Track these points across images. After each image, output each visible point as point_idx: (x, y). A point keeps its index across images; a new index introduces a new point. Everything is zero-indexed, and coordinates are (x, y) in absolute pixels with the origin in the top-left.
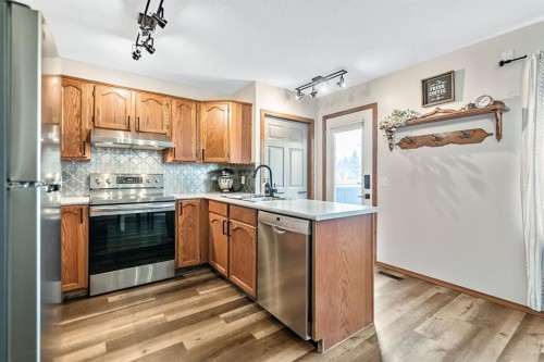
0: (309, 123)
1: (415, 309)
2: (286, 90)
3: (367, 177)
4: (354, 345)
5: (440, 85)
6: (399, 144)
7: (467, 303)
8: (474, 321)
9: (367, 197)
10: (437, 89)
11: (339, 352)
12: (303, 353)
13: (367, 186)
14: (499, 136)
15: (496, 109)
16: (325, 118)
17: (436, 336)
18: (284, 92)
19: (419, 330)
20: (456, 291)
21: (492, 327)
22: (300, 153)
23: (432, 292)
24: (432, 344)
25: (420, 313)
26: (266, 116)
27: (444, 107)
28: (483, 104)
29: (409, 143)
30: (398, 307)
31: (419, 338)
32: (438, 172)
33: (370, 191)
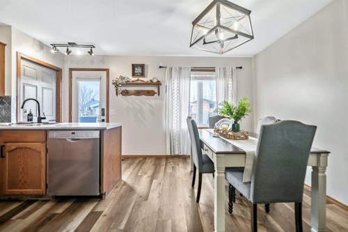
0: (58, 71)
1: (135, 168)
2: (40, 42)
3: (103, 110)
4: (118, 189)
5: (139, 69)
6: (122, 93)
7: (150, 160)
8: (154, 165)
9: (103, 120)
10: (138, 70)
11: (113, 195)
12: (96, 203)
13: (103, 115)
14: (159, 94)
15: (158, 84)
16: (71, 70)
17: (146, 174)
18: (38, 43)
19: (139, 174)
20: (145, 157)
21: (160, 165)
22: (51, 92)
23: (137, 161)
24: (145, 176)
25: (137, 169)
26: (22, 58)
27: (141, 79)
28: (155, 81)
29: (126, 93)
30: (128, 170)
31: (141, 176)
32: (138, 108)
33: (105, 118)
